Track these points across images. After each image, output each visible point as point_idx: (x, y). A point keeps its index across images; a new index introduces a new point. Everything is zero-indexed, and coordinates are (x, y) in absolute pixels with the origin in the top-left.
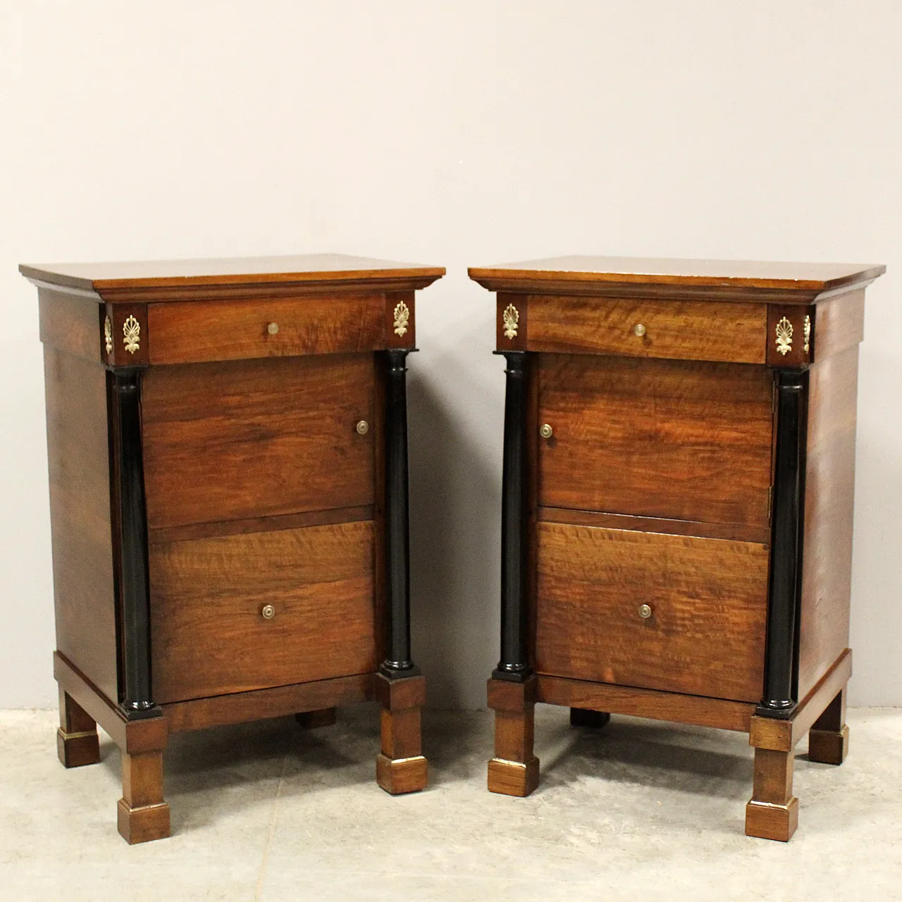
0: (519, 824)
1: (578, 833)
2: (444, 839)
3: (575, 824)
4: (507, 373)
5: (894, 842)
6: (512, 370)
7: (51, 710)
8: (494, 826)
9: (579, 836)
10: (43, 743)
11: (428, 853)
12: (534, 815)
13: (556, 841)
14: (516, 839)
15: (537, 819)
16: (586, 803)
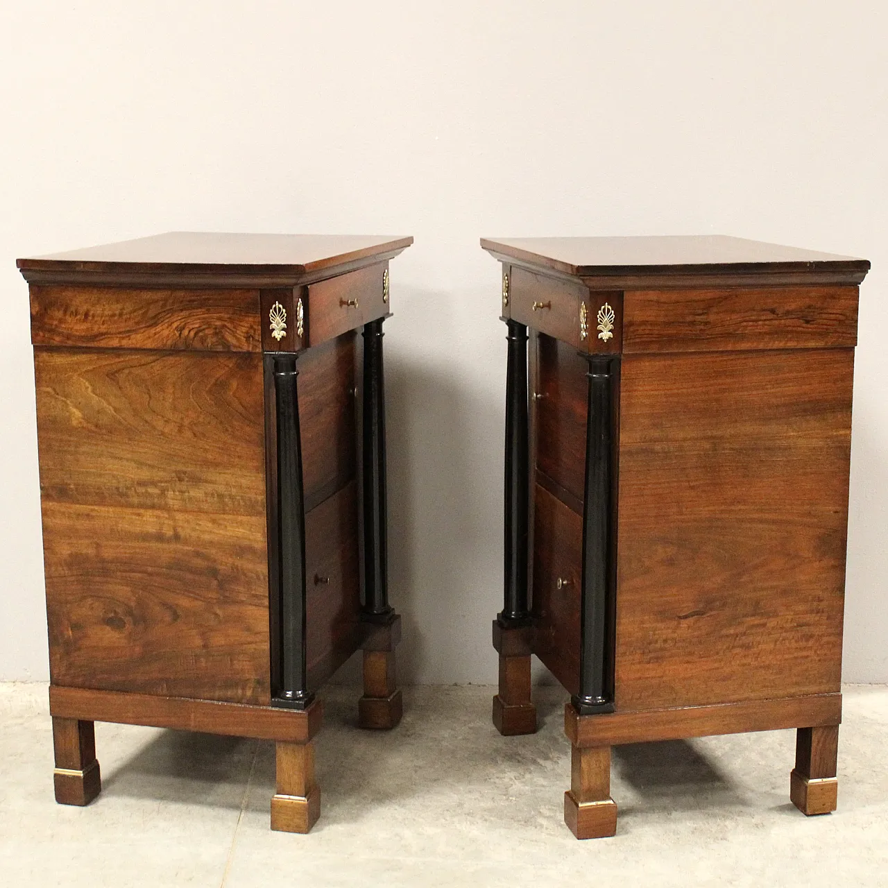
0: (489, 804)
1: (548, 815)
2: (414, 820)
3: (545, 805)
4: (509, 339)
5: (864, 826)
6: (514, 336)
7: (31, 683)
8: (465, 806)
9: (548, 818)
10: (21, 717)
11: (397, 835)
12: (505, 795)
13: (525, 822)
14: (486, 820)
15: (507, 799)
16: (558, 782)
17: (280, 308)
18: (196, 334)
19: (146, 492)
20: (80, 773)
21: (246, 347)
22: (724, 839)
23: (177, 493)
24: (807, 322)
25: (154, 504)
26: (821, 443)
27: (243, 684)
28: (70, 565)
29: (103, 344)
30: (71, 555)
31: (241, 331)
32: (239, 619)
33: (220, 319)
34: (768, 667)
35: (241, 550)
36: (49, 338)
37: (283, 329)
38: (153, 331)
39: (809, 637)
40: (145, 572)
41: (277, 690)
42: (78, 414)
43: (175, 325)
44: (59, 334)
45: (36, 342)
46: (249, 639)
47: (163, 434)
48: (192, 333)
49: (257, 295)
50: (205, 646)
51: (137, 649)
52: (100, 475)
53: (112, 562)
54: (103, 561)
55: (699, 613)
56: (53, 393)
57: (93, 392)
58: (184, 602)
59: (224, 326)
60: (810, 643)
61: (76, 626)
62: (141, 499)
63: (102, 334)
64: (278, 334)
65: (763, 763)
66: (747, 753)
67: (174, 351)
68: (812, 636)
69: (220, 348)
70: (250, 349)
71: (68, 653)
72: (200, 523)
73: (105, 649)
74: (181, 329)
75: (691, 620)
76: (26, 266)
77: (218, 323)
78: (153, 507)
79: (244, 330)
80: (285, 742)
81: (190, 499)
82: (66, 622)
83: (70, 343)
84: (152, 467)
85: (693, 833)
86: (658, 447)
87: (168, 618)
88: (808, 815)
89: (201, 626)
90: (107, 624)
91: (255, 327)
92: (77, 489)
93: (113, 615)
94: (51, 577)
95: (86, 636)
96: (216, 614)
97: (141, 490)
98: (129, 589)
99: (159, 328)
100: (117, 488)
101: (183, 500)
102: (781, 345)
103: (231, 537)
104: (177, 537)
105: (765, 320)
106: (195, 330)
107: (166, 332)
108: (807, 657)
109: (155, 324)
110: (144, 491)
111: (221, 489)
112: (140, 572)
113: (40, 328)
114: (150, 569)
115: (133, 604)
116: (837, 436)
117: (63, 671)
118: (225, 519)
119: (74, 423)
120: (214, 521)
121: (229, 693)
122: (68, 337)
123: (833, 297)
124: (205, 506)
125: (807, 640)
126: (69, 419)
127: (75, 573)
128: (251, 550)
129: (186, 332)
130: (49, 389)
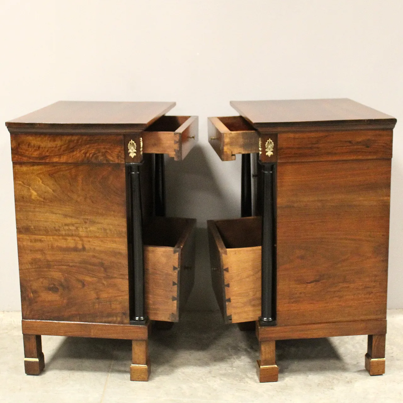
0: (224, 372)
2: (188, 380)
9: (251, 378)
11: (180, 387)
12: (231, 367)
13: (240, 381)
14: (221, 380)
15: (232, 369)
17: (133, 143)
18: (93, 156)
19: (69, 228)
20: (37, 360)
21: (117, 161)
22: (332, 389)
23: (84, 229)
24: (368, 147)
25: (72, 234)
26: (375, 203)
27: (116, 315)
28: (31, 263)
29: (47, 161)
30: (32, 259)
31: (115, 154)
32: (114, 286)
33: (104, 148)
34: (351, 307)
35: (115, 253)
36: (21, 159)
37: (135, 153)
38: (71, 154)
39: (370, 293)
40: (68, 265)
41: (132, 317)
42: (35, 193)
43: (83, 152)
44: (25, 156)
45: (13, 160)
46: (119, 294)
47: (77, 201)
48: (91, 155)
49: (122, 137)
50: (98, 298)
51: (65, 301)
52: (46, 221)
53: (52, 262)
54: (48, 261)
55: (317, 281)
56: (22, 184)
57: (43, 183)
58: (88, 279)
59: (106, 152)
60: (371, 296)
61: (35, 292)
62: (67, 232)
63: (47, 156)
64: (132, 155)
65: (354, 350)
66: (347, 345)
67: (82, 163)
68: (372, 292)
69: (105, 162)
70: (119, 162)
71: (30, 304)
72: (95, 242)
73: (49, 302)
74: (85, 153)
75: (313, 284)
76: (9, 125)
77: (104, 150)
78: (72, 235)
79: (116, 153)
80: (136, 340)
81: (90, 231)
82: (29, 290)
83: (31, 160)
84: (72, 217)
85: (318, 386)
86: (296, 205)
87: (80, 286)
88: (371, 375)
89: (96, 289)
90: (50, 290)
91: (122, 152)
92: (34, 228)
93: (52, 286)
94: (22, 270)
95: (39, 296)
96: (103, 284)
97: (66, 228)
98: (60, 273)
99: (75, 153)
100: (55, 227)
101: (87, 232)
102: (355, 158)
103: (110, 248)
104: (84, 249)
105: (346, 146)
106: (92, 154)
107: (78, 155)
108: (370, 302)
109: (73, 151)
110: (68, 228)
111: (105, 226)
112: (66, 265)
113: (16, 154)
114: (71, 264)
115: (63, 280)
116: (383, 200)
117: (28, 313)
118: (107, 240)
119: (33, 197)
120: (102, 241)
121: (110, 319)
122: (30, 158)
123: (380, 135)
124: (97, 235)
125: (370, 294)
126: (31, 196)
127: (34, 267)
128: (120, 253)
129: (88, 155)
130: (21, 182)
